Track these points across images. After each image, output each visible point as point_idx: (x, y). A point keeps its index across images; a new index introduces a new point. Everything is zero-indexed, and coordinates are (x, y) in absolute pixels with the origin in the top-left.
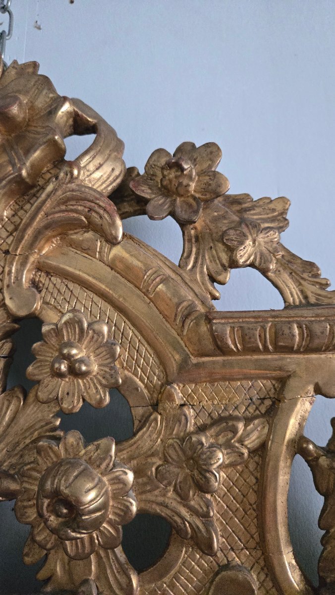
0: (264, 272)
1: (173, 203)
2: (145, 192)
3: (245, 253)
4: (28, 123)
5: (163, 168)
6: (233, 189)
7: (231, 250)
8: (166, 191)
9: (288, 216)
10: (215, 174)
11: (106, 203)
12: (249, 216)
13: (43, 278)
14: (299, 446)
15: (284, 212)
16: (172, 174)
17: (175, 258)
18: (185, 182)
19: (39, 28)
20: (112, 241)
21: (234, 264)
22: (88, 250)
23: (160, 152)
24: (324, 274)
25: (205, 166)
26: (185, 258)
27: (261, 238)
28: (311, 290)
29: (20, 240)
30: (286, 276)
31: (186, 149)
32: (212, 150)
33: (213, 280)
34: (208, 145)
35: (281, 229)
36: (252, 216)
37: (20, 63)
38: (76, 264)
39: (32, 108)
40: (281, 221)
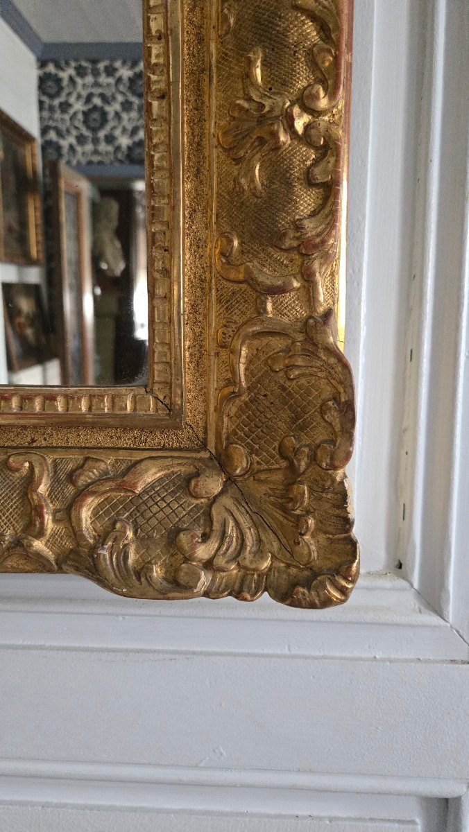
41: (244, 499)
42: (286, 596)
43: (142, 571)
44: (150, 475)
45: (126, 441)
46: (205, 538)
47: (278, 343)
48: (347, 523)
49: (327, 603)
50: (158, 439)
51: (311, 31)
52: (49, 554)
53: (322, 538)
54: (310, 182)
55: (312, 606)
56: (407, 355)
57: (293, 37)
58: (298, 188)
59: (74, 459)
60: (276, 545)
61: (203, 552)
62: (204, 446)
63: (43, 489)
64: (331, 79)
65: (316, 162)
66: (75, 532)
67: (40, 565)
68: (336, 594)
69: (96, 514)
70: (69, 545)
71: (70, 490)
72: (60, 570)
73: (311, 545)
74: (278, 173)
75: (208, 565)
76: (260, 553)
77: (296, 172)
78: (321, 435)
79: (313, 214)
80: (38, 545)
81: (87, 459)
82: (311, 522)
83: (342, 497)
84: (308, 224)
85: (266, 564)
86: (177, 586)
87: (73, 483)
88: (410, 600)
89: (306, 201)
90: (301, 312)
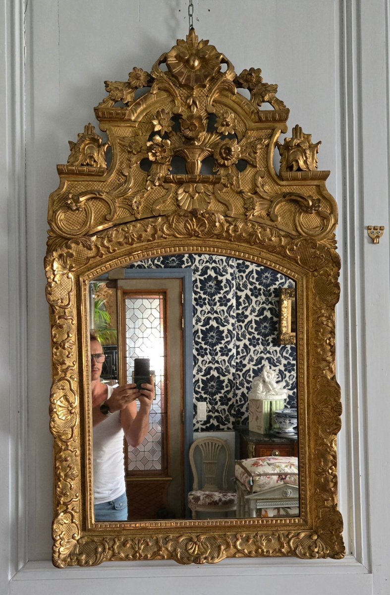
0: (271, 103)
1: (249, 84)
2: (241, 81)
3: (266, 98)
4: (209, 60)
5: (247, 75)
6: (264, 82)
7: (263, 97)
8: (247, 81)
9: (278, 90)
10: (260, 77)
11: (233, 83)
12: (267, 89)
13: (215, 104)
14: (277, 144)
15: (277, 88)
16: (249, 77)
17: (249, 99)
18: (253, 79)
19: (198, 21)
20: (234, 94)
21: (264, 101)
22: (227, 97)
23: (245, 70)
24: (285, 104)
25: (257, 75)
26: (251, 100)
27: (270, 94)
28: (281, 107)
29: (211, 93)
30: (276, 104)
31: (252, 69)
32: (259, 71)
33: (259, 105)
34: (258, 69)
35: (275, 93)
36: (268, 89)
37: (204, 40)
38: (224, 100)
39: (210, 55)
40: (275, 90)
41: (322, 539)
42: (333, 557)
43: (305, 554)
44: (302, 535)
45: (296, 528)
46: (316, 547)
47: (328, 509)
48: (343, 543)
49: (341, 558)
50: (303, 528)
51: (331, 458)
52: (285, 552)
53: (338, 546)
54: (332, 482)
55: (338, 559)
56: (350, 508)
57: (328, 458)
58: (330, 483)
59: (286, 533)
60: (330, 548)
61: (316, 550)
62: (312, 529)
63: (283, 539)
64: (335, 465)
65: (333, 478)
66: (290, 547)
67: (284, 555)
68: (342, 556)
69: (293, 543)
70: (289, 550)
71: (288, 539)
72: (288, 556)
73: (336, 548)
74: (326, 479)
75: (318, 552)
76: (327, 550)
77: (330, 480)
78: (337, 527)
79: (333, 487)
80: (283, 550)
81: (289, 533)
82: (336, 543)
83: (342, 538)
84: (332, 489)
85: (328, 552)
86: (312, 556)
87: (288, 537)
88: (354, 560)
89: (332, 485)
90: (332, 504)
